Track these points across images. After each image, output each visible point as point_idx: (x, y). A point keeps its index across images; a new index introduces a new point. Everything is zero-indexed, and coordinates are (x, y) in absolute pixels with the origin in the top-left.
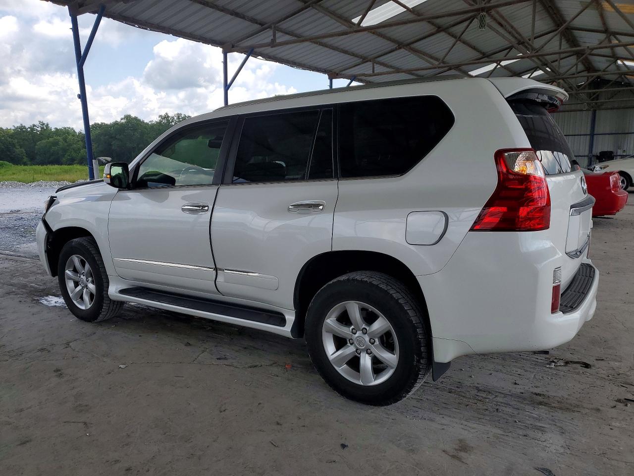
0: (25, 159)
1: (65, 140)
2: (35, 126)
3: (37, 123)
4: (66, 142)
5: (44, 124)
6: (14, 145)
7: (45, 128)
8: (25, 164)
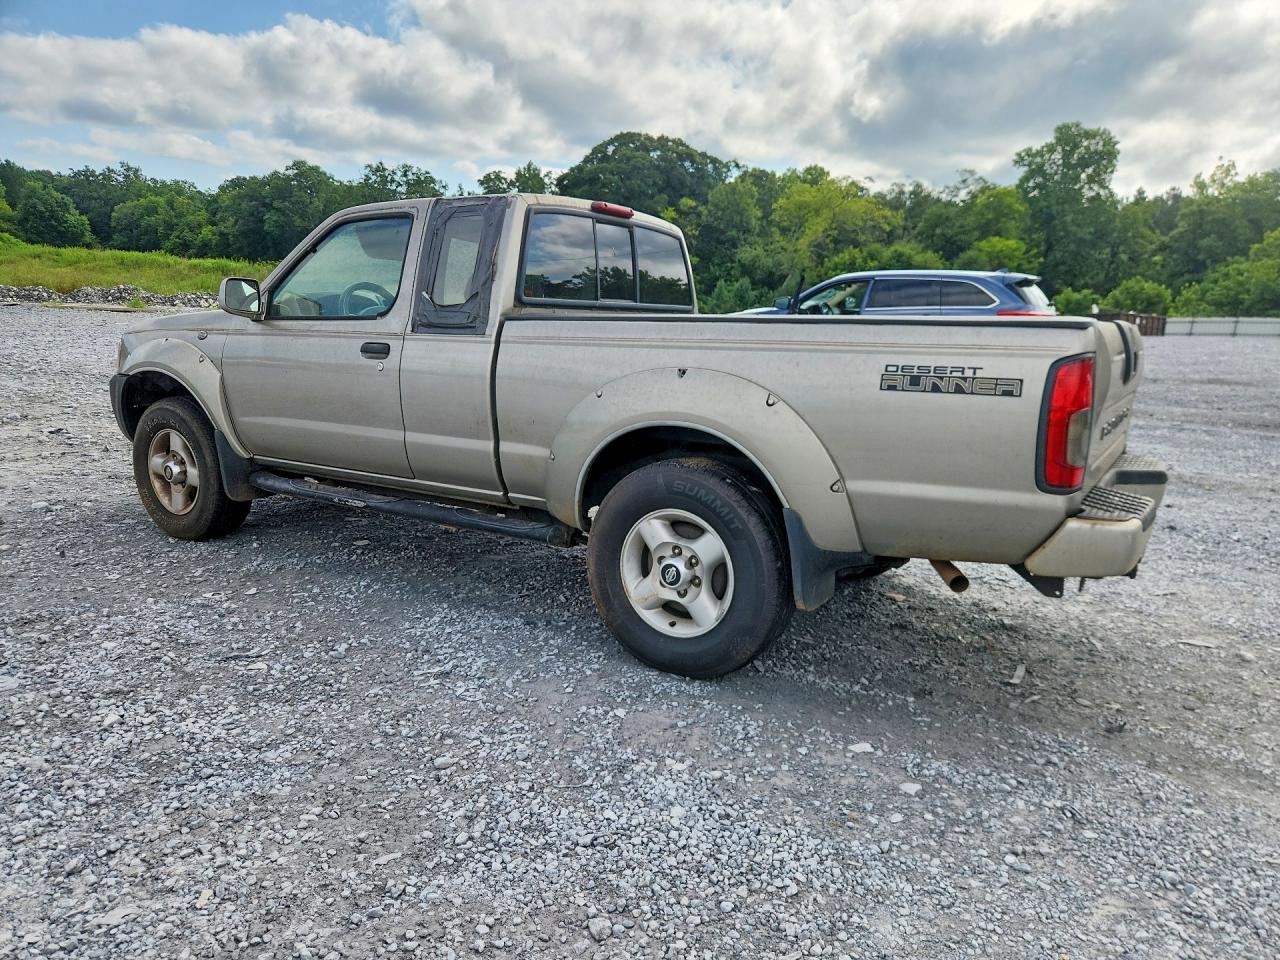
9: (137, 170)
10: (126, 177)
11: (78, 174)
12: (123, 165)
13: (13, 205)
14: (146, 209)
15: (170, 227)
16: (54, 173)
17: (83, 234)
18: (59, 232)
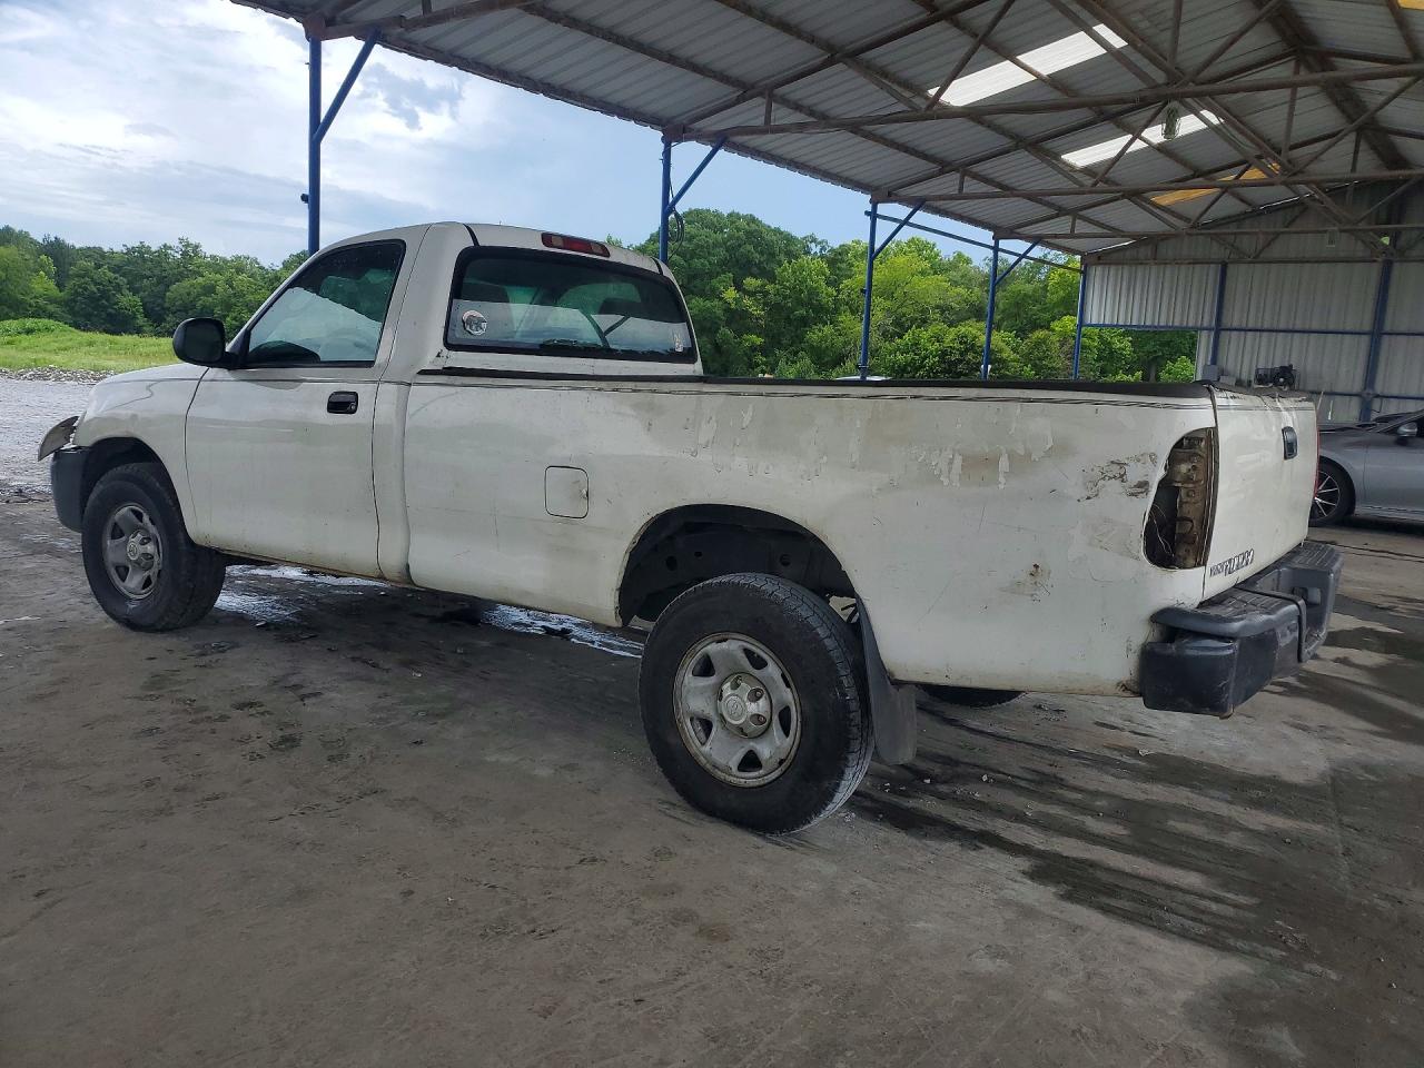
0: (141, 320)
1: (229, 283)
2: (170, 248)
3: (174, 243)
4: (231, 286)
5: (188, 245)
6: (118, 288)
7: (191, 252)
8: (139, 331)
9: (197, 247)
10: (185, 254)
11: (130, 251)
12: (181, 240)
13: (60, 286)
14: (204, 287)
15: (228, 307)
16: (106, 250)
17: (135, 318)
18: (109, 315)
